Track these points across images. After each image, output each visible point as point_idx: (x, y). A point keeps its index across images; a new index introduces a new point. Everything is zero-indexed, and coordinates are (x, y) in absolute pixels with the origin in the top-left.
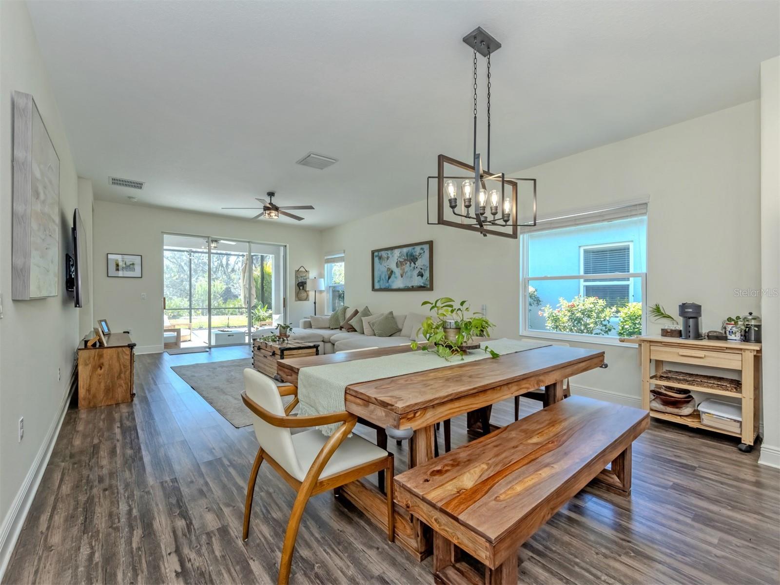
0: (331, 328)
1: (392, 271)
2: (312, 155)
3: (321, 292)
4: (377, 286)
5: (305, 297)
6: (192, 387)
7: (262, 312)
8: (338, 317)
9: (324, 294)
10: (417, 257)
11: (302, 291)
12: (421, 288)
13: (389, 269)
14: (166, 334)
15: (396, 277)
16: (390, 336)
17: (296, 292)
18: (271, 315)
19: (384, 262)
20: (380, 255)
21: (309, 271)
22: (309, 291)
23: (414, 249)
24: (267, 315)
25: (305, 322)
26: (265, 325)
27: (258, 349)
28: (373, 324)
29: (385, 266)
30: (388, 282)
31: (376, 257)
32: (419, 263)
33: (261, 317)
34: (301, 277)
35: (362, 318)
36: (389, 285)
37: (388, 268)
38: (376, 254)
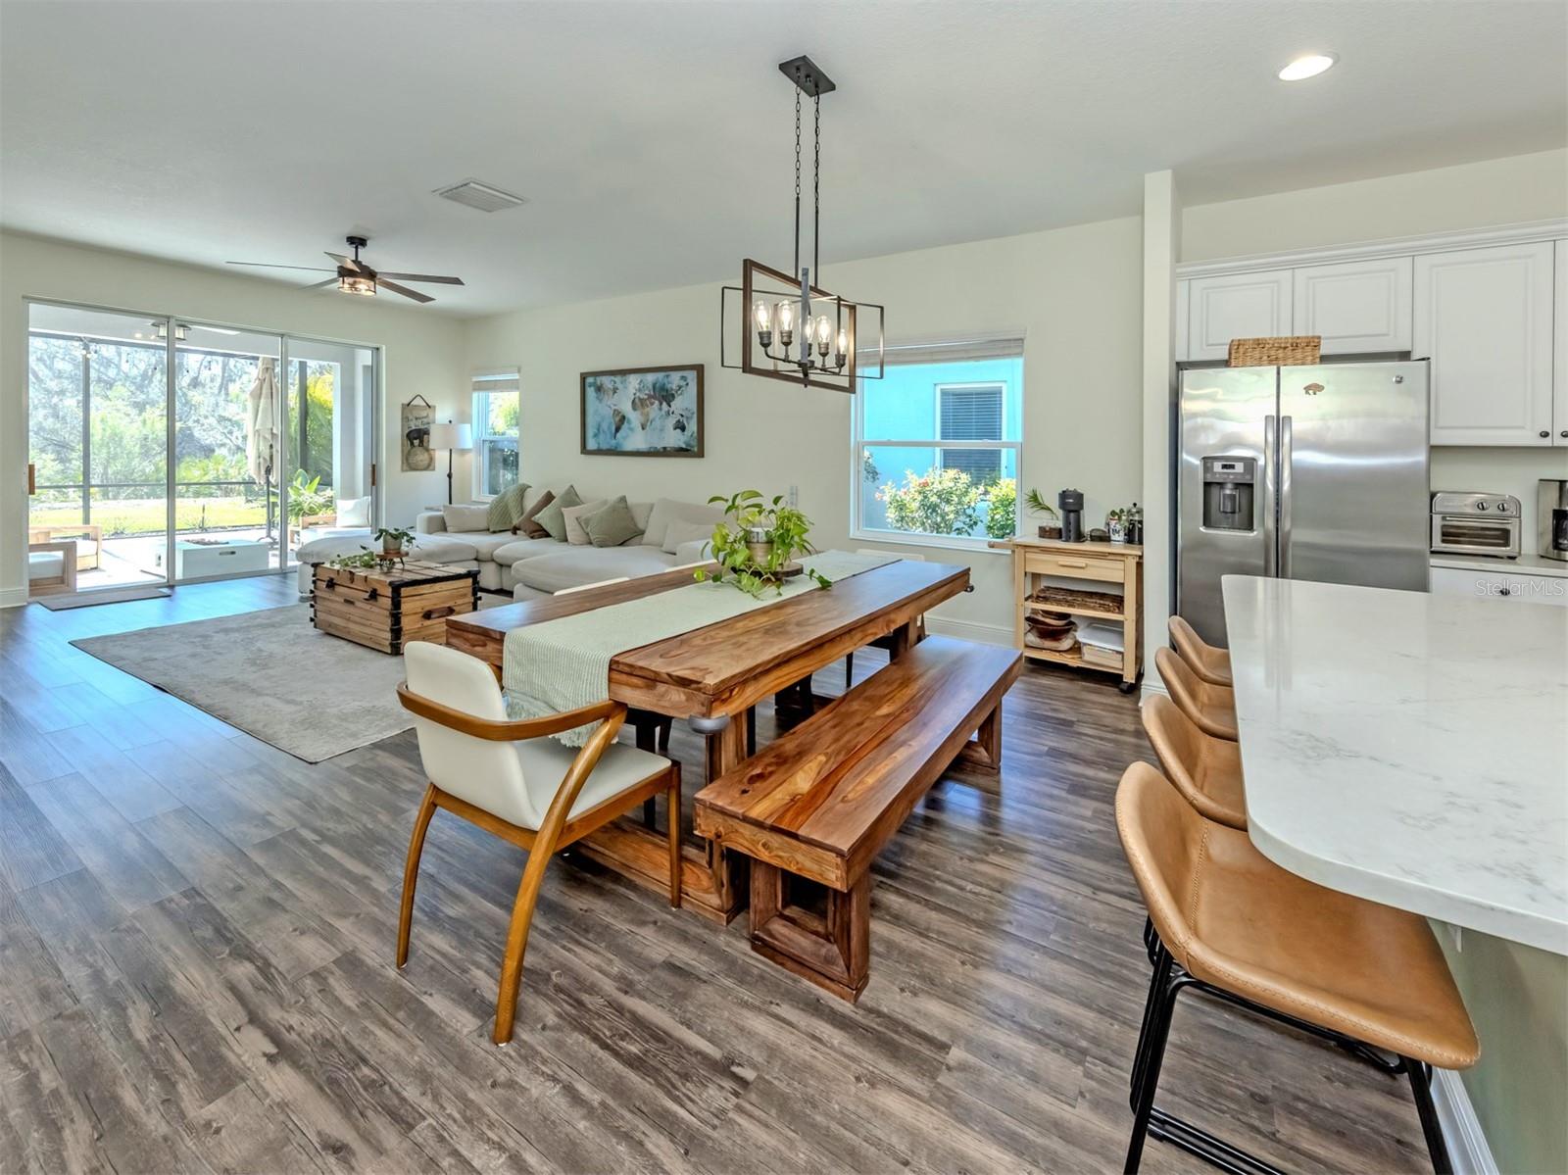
0: (491, 530)
1: (624, 417)
2: (472, 185)
3: (463, 452)
4: (591, 445)
5: (426, 462)
6: (155, 686)
7: (306, 493)
8: (506, 506)
9: (471, 457)
10: (673, 392)
11: (419, 450)
12: (682, 452)
13: (616, 412)
14: (35, 558)
15: (631, 429)
16: (621, 544)
17: (403, 451)
18: (331, 502)
19: (606, 397)
20: (599, 383)
21: (434, 407)
22: (434, 450)
23: (668, 376)
24: (321, 500)
25: (430, 520)
26: (317, 524)
27: (327, 586)
28: (587, 521)
29: (609, 406)
30: (615, 437)
31: (590, 386)
32: (678, 404)
33: (306, 506)
34: (416, 419)
35: (563, 509)
36: (617, 444)
37: (615, 410)
38: (590, 380)
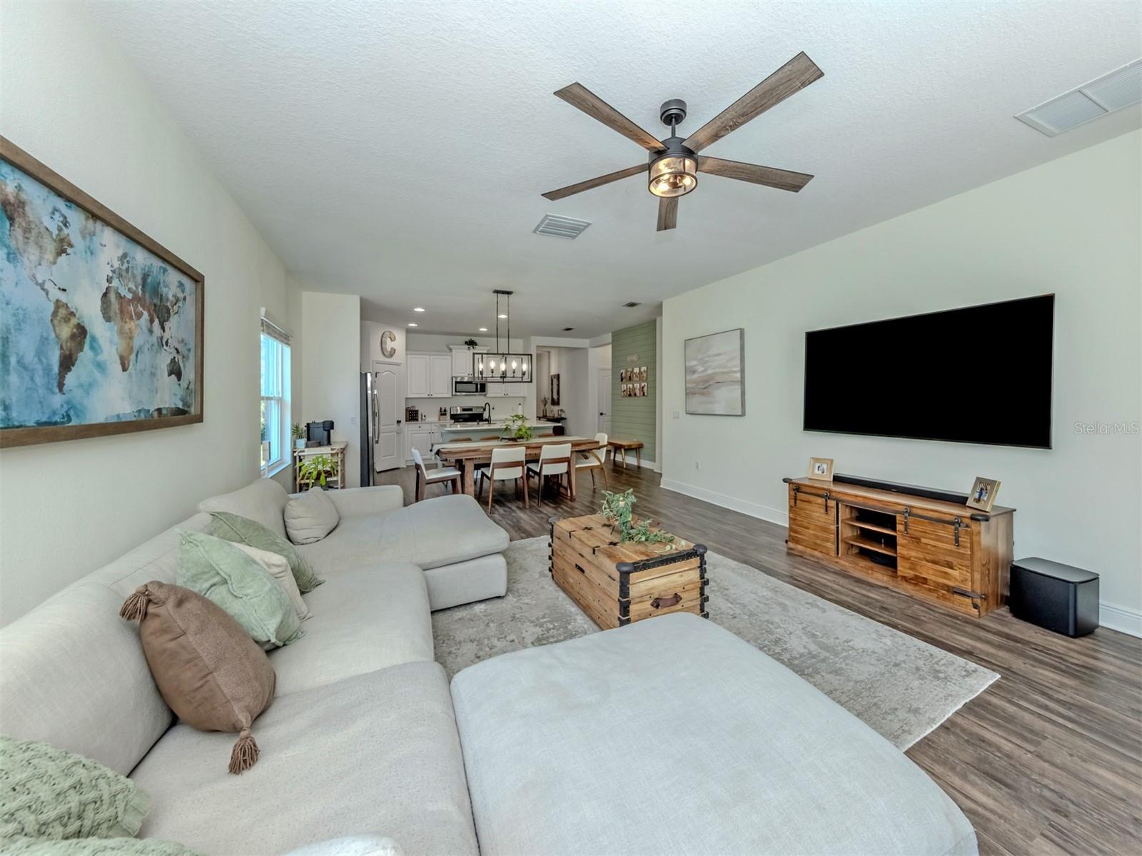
10: (169, 304)
13: (62, 312)
15: (101, 366)
29: (42, 286)
30: (61, 386)
36: (71, 405)
